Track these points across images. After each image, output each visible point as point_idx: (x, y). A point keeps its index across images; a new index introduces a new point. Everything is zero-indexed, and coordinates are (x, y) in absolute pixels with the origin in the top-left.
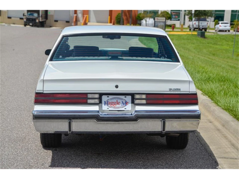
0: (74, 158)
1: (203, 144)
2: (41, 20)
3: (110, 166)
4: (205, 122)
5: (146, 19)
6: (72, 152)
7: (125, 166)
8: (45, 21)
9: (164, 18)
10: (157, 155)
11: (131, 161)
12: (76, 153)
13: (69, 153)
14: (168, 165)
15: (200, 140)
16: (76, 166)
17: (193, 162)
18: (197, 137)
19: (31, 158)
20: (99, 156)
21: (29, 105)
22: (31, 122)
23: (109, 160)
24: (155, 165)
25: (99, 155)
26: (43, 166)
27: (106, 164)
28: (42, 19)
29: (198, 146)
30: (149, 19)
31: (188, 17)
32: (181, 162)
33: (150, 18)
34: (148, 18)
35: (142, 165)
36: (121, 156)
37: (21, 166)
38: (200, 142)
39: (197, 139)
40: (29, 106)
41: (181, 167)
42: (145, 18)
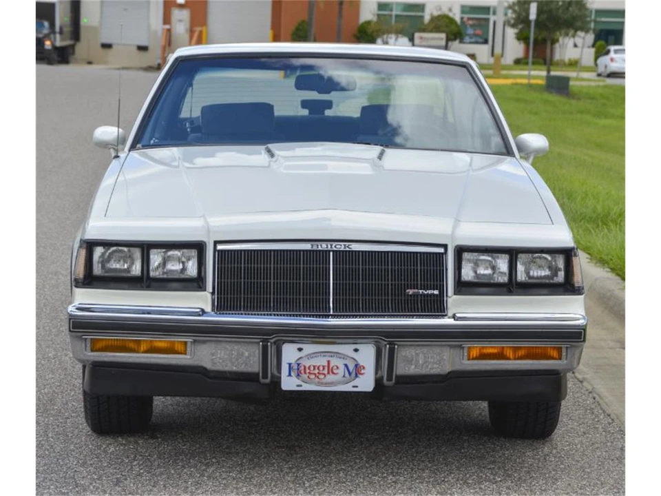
0: (214, 460)
1: (612, 416)
2: (58, 43)
3: (330, 484)
4: (611, 348)
5: (387, 38)
6: (206, 443)
7: (377, 487)
8: (73, 46)
9: (443, 36)
10: (474, 450)
11: (396, 471)
12: (218, 446)
13: (198, 446)
14: (512, 482)
15: (601, 401)
16: (224, 484)
17: (589, 470)
18: (590, 393)
19: (78, 462)
20: (292, 455)
21: (53, 299)
22: (65, 352)
23: (324, 466)
24: (471, 482)
25: (293, 452)
26: (120, 487)
27: (316, 478)
28: (62, 40)
29: (598, 421)
30: (396, 39)
31: (516, 31)
32: (553, 472)
33: (400, 35)
34: (393, 36)
35: (431, 480)
36: (362, 456)
37: (49, 488)
38: (602, 409)
39: (592, 400)
40: (53, 301)
41: (554, 486)
42: (383, 34)
